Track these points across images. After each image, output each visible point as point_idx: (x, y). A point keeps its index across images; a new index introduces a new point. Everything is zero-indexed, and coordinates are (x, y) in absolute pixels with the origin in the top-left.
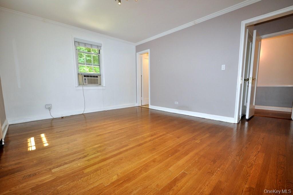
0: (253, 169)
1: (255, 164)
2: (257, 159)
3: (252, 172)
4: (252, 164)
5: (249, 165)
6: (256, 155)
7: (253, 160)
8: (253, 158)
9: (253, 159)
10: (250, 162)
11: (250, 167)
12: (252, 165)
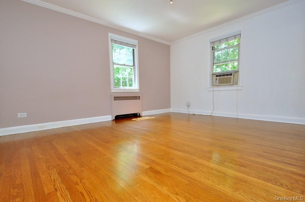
0: (44, 167)
1: (47, 172)
2: (49, 178)
3: (44, 165)
4: (50, 170)
5: (50, 167)
6: (55, 182)
7: (51, 174)
8: (54, 176)
9: (53, 174)
10: (52, 170)
11: (49, 166)
12: (48, 169)
